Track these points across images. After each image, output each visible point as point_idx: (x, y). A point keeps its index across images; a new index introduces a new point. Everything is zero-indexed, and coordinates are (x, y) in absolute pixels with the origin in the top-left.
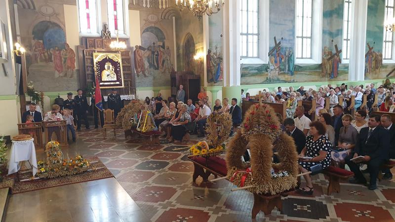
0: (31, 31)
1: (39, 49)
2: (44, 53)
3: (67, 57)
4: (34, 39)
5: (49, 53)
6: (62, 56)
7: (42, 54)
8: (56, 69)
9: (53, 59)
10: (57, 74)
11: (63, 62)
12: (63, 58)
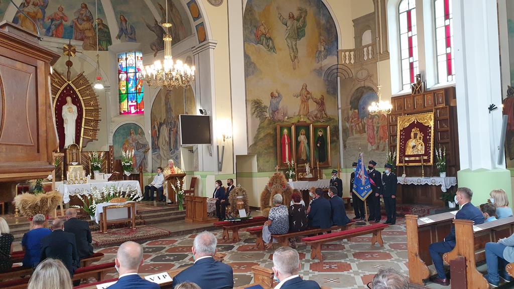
0: (349, 102)
1: (355, 119)
2: (358, 124)
3: (379, 125)
4: (351, 110)
5: (363, 123)
6: (374, 125)
7: (357, 125)
8: (369, 142)
9: (366, 129)
10: (370, 148)
11: (375, 132)
12: (375, 128)
